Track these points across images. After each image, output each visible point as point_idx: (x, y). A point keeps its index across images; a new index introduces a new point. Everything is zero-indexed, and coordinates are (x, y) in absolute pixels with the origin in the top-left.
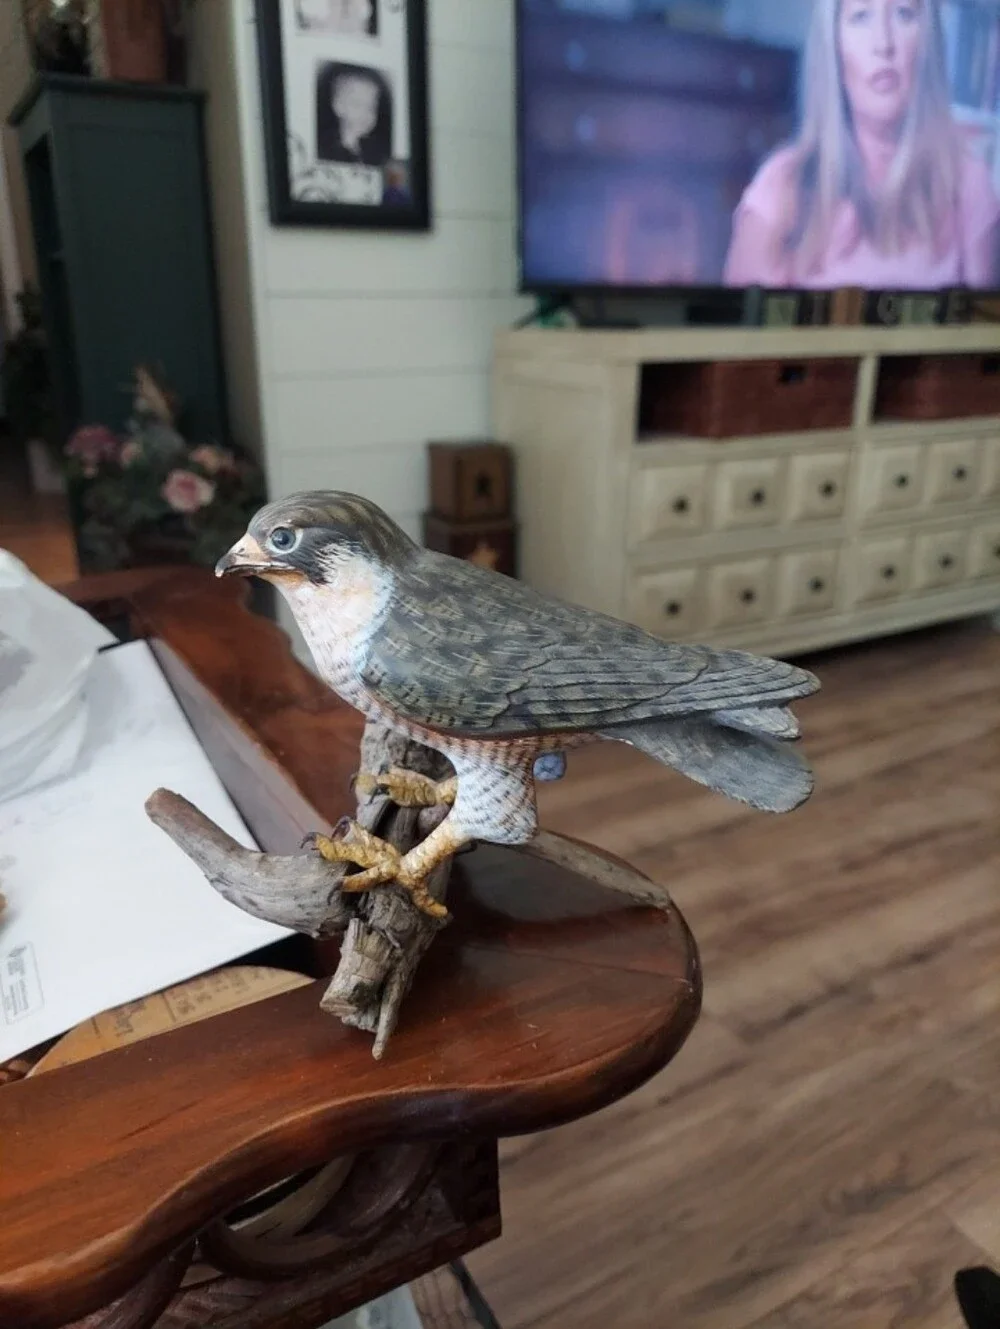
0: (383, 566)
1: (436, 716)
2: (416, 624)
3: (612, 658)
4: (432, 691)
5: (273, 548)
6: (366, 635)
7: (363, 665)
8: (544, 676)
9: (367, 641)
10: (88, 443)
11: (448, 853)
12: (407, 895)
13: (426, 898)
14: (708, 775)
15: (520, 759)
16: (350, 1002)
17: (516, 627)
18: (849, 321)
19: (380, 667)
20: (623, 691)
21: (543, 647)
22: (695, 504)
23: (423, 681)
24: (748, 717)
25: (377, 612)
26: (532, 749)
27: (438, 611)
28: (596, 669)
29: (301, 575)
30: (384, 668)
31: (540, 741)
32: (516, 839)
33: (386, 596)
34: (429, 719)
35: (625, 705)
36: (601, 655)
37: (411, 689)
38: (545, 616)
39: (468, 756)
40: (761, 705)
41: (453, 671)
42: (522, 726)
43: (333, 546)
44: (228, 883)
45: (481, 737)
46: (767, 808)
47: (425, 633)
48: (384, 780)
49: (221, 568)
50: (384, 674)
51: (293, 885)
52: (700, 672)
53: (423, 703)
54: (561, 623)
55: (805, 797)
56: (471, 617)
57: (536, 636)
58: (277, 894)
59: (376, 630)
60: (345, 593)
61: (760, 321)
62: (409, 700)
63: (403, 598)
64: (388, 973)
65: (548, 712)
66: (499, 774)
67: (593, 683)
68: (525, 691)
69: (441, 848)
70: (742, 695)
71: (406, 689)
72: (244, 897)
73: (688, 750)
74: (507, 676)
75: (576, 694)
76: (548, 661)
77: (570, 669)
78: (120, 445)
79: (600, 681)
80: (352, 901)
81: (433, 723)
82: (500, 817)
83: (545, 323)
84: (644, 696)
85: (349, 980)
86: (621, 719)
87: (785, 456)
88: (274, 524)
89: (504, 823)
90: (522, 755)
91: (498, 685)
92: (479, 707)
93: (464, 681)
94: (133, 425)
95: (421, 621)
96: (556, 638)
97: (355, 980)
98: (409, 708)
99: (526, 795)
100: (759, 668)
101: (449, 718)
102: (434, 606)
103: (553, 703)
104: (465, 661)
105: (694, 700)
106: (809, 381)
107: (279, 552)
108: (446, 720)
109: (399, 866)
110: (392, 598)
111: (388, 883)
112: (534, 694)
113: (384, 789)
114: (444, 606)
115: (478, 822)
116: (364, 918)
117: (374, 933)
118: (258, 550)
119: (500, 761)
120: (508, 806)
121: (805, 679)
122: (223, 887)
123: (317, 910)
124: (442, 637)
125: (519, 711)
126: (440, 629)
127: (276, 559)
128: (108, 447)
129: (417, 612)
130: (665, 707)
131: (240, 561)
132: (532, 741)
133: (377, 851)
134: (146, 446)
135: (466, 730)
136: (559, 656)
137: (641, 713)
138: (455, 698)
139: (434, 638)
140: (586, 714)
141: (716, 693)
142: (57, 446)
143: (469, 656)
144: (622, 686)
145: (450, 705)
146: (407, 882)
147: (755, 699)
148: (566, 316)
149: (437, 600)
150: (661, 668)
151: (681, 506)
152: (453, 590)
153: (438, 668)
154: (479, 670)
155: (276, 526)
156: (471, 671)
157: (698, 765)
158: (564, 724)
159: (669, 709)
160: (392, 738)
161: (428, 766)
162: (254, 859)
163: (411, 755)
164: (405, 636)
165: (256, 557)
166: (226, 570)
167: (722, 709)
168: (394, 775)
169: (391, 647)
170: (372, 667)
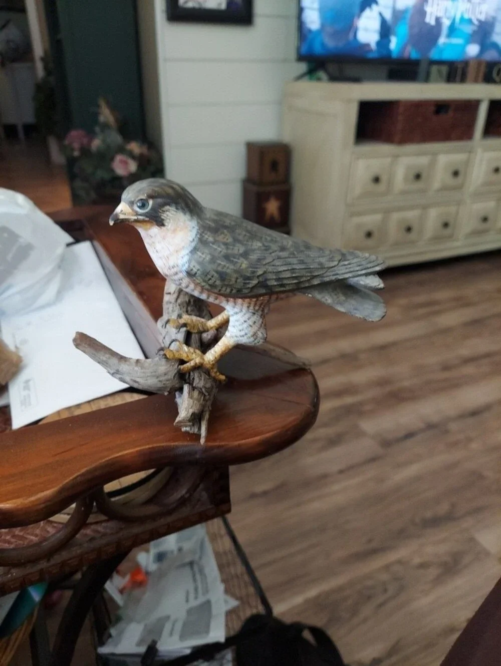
0: (191, 216)
1: (224, 289)
2: (211, 245)
3: (302, 257)
4: (223, 276)
5: (138, 210)
6: (186, 251)
7: (187, 265)
8: (273, 267)
9: (188, 254)
10: (75, 138)
11: (227, 351)
12: (208, 372)
13: (216, 372)
14: (344, 307)
15: (260, 307)
16: (189, 421)
17: (257, 244)
18: (476, 81)
19: (196, 267)
20: (307, 272)
21: (271, 253)
22: (384, 178)
23: (217, 272)
24: (362, 280)
25: (191, 239)
26: (266, 301)
27: (220, 238)
28: (295, 262)
29: (152, 223)
30: (198, 267)
31: (270, 298)
32: (258, 343)
33: (194, 232)
34: (220, 291)
35: (309, 278)
36: (297, 256)
37: (212, 277)
38: (269, 238)
39: (237, 306)
40: (367, 275)
41: (232, 267)
42: (263, 291)
43: (167, 207)
44: (122, 374)
45: (244, 297)
46: (370, 320)
47: (216, 249)
48: (182, 321)
49: (112, 220)
50: (198, 270)
51: (155, 372)
52: (339, 261)
53: (218, 283)
54: (276, 242)
55: (384, 314)
56: (236, 240)
57: (267, 248)
58: (148, 376)
59: (192, 249)
60: (174, 231)
61: (427, 79)
62: (211, 282)
63: (203, 232)
64: (203, 406)
65: (275, 283)
66: (251, 314)
67: (295, 269)
68: (265, 275)
69: (223, 349)
70: (357, 271)
71: (209, 277)
72: (131, 379)
73: (335, 297)
74: (256, 268)
75: (288, 275)
76: (274, 260)
77: (284, 263)
78: (91, 140)
79: (298, 268)
80: (183, 377)
81: (222, 292)
82: (251, 333)
83: (311, 79)
84: (316, 274)
85: (188, 411)
86: (307, 285)
87: (435, 154)
88: (138, 197)
89: (253, 336)
90: (261, 304)
91: (253, 272)
92: (245, 283)
93: (236, 271)
94: (97, 129)
95: (213, 243)
96: (276, 249)
97: (191, 411)
98: (210, 285)
99: (262, 323)
100: (363, 258)
101: (230, 289)
102: (218, 236)
103: (277, 280)
104: (237, 262)
105: (337, 274)
106: (451, 113)
107: (140, 211)
108: (228, 290)
109: (203, 359)
110: (198, 232)
111: (198, 368)
112: (270, 276)
113: (185, 325)
114: (223, 235)
115: (241, 336)
116: (190, 384)
117: (196, 390)
118: (130, 211)
119: (252, 308)
120: (255, 328)
121: (382, 262)
122: (119, 376)
123: (168, 382)
124: (225, 251)
125: (263, 284)
126: (223, 247)
127: (140, 215)
128: (85, 141)
129: (211, 239)
130: (325, 278)
131: (122, 217)
132: (267, 297)
133: (192, 353)
134: (104, 141)
135: (236, 294)
136: (279, 258)
137: (316, 282)
138: (233, 280)
139: (221, 252)
140: (292, 284)
141: (347, 270)
142: (60, 138)
143: (238, 259)
144: (307, 270)
145: (231, 283)
146: (208, 366)
147: (363, 272)
148: (322, 74)
149: (219, 232)
150: (323, 260)
151: (377, 180)
152: (226, 227)
153: (225, 266)
154: (244, 266)
155: (139, 198)
156: (241, 266)
157: (341, 304)
158: (282, 289)
159: (327, 279)
160: (179, 301)
161: (198, 314)
162: (133, 362)
163: (189, 309)
164: (206, 251)
165: (129, 214)
166: (115, 222)
167: (350, 277)
168: (186, 318)
169: (200, 257)
170: (192, 267)
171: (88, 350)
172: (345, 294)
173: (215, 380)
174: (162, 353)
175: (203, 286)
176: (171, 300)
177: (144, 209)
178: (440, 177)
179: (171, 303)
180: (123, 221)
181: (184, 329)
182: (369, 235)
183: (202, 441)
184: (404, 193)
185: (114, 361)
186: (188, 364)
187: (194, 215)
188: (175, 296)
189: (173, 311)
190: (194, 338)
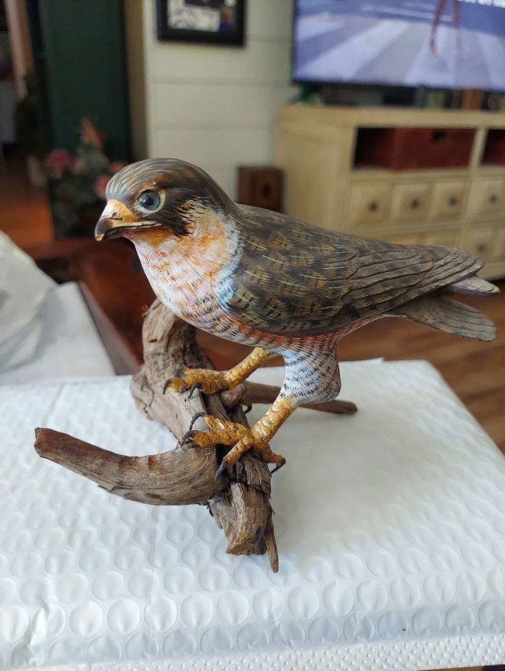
1: (291, 325)
2: (264, 257)
3: (388, 260)
4: (291, 305)
5: (142, 209)
6: (228, 271)
7: (230, 295)
8: (359, 280)
9: (230, 277)
14: (449, 327)
19: (246, 297)
20: (402, 282)
21: (350, 259)
23: (283, 299)
25: (232, 251)
27: (275, 244)
28: (385, 269)
29: (167, 230)
33: (235, 238)
35: (405, 291)
37: (275, 307)
39: (304, 349)
40: (470, 276)
41: (303, 288)
42: (347, 319)
43: (190, 202)
44: (127, 487)
45: (317, 334)
47: (273, 263)
49: (100, 232)
50: (251, 300)
51: (184, 474)
52: (433, 261)
53: (284, 316)
56: (298, 245)
57: (342, 253)
58: (174, 484)
59: (236, 266)
60: (204, 240)
62: (271, 316)
63: (248, 238)
67: (386, 279)
68: (351, 293)
70: (459, 272)
71: (269, 308)
72: (147, 494)
74: (338, 285)
75: (380, 290)
76: (357, 269)
77: (371, 272)
79: (390, 277)
81: (287, 330)
84: (413, 283)
86: (402, 301)
88: (141, 188)
91: (335, 292)
92: (324, 311)
93: (310, 294)
95: (267, 254)
97: (254, 527)
98: (271, 322)
101: (301, 323)
102: (271, 242)
103: (368, 298)
104: (309, 279)
107: (146, 212)
108: (298, 325)
109: (253, 437)
110: (240, 239)
111: (248, 451)
112: (359, 295)
114: (277, 240)
116: (241, 481)
117: (250, 489)
118: (128, 212)
122: (124, 491)
123: (207, 486)
125: (348, 309)
126: (283, 258)
127: (146, 219)
129: (262, 248)
130: (425, 288)
131: (115, 224)
133: (235, 431)
135: (308, 330)
136: (363, 265)
137: (413, 295)
138: (308, 308)
139: (282, 265)
141: (447, 274)
143: (311, 274)
144: (401, 279)
145: (303, 313)
147: (465, 273)
149: (271, 237)
150: (415, 262)
153: (293, 288)
154: (321, 284)
155: (144, 190)
156: (316, 284)
157: (444, 322)
159: (426, 289)
160: (171, 350)
162: (144, 463)
163: (186, 358)
164: (260, 267)
165: (128, 219)
166: (106, 233)
167: (453, 283)
169: (252, 278)
170: (240, 296)
175: (256, 325)
176: (158, 351)
177: (152, 209)
179: (159, 354)
181: (195, 392)
185: (111, 468)
188: (164, 343)
189: (165, 366)
190: (214, 401)
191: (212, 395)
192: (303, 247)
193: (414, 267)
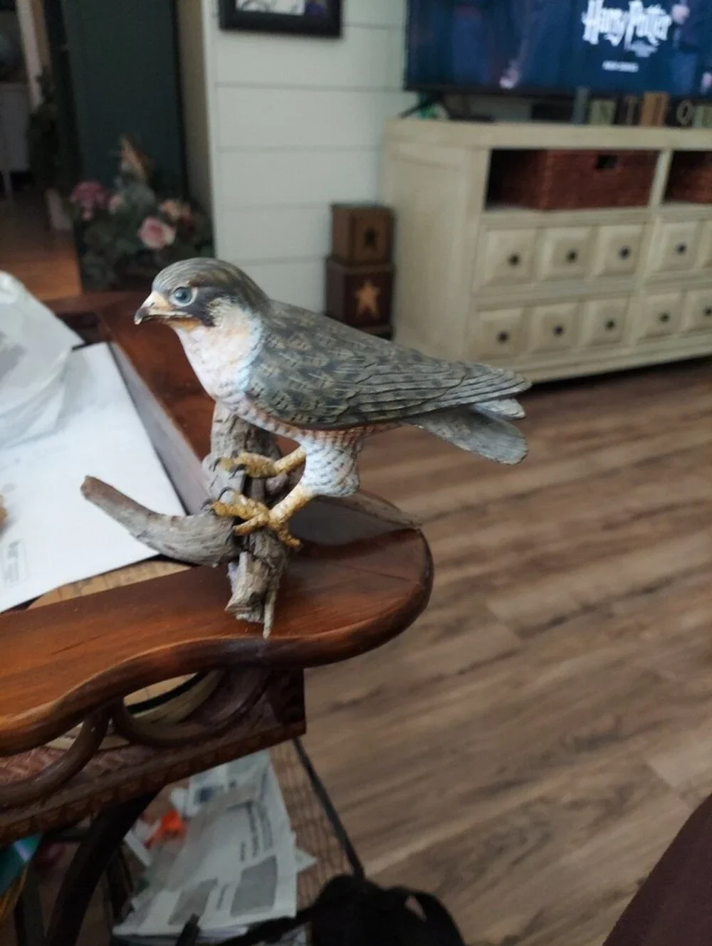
0: (253, 313)
1: (299, 417)
2: (281, 354)
3: (409, 372)
4: (297, 399)
5: (176, 302)
6: (246, 362)
7: (246, 383)
8: (369, 387)
9: (247, 367)
10: (86, 194)
11: (302, 505)
12: (274, 535)
13: (286, 535)
14: (469, 444)
15: (350, 443)
16: (248, 605)
17: (346, 354)
18: (654, 123)
19: (259, 386)
20: (418, 394)
21: (366, 367)
22: (525, 258)
23: (290, 393)
24: (494, 406)
25: (252, 345)
26: (358, 435)
27: (294, 344)
28: (401, 380)
29: (197, 321)
30: (262, 385)
31: (365, 429)
32: (347, 493)
33: (257, 335)
34: (293, 419)
35: (420, 403)
36: (403, 371)
37: (283, 399)
38: (363, 346)
39: (316, 442)
40: (501, 398)
41: (310, 386)
42: (354, 420)
43: (219, 300)
45: (327, 429)
46: (505, 462)
47: (288, 360)
48: (238, 461)
49: (140, 317)
50: (262, 390)
51: (200, 534)
52: (463, 379)
53: (290, 408)
54: (374, 350)
55: (525, 454)
56: (317, 348)
57: (361, 360)
58: (188, 541)
59: (253, 359)
60: (229, 333)
61: (586, 120)
62: (280, 407)
63: (270, 336)
64: (268, 583)
65: (372, 410)
66: (337, 453)
67: (399, 389)
68: (357, 397)
69: (298, 502)
70: (487, 393)
71: (278, 399)
72: (165, 545)
73: (456, 430)
74: (345, 388)
75: (390, 398)
76: (370, 376)
77: (385, 381)
78: (108, 197)
79: (405, 388)
80: (239, 542)
81: (297, 421)
82: (337, 480)
83: (424, 116)
84: (430, 396)
85: (247, 591)
87: (596, 225)
88: (176, 285)
89: (339, 484)
90: (352, 439)
91: (341, 394)
92: (328, 409)
93: (317, 392)
94: (118, 181)
95: (285, 351)
96: (373, 361)
97: (250, 591)
98: (280, 412)
99: (353, 465)
100: (495, 374)
101: (308, 417)
102: (291, 342)
103: (376, 404)
104: (318, 379)
105: (460, 398)
106: (618, 168)
107: (180, 304)
108: (305, 419)
109: (269, 517)
110: (262, 336)
111: (262, 528)
112: (365, 399)
113: (242, 467)
114: (297, 342)
115: (323, 484)
116: (250, 551)
117: (257, 561)
118: (165, 304)
119: (338, 444)
120: (343, 472)
121: (522, 380)
123: (217, 549)
124: (300, 363)
125: (354, 411)
126: (298, 357)
127: (179, 310)
128: (100, 198)
129: (281, 346)
130: (443, 403)
131: (153, 312)
132: (359, 429)
133: (253, 508)
134: (128, 198)
135: (317, 424)
136: (377, 373)
137: (429, 408)
138: (313, 404)
139: (295, 364)
140: (395, 410)
141: (474, 392)
142: (65, 192)
143: (320, 375)
144: (418, 391)
145: (309, 408)
146: (275, 526)
147: (496, 394)
148: (439, 110)
149: (292, 337)
150: (440, 377)
151: (514, 260)
152: (302, 329)
153: (300, 385)
154: (328, 384)
155: (178, 287)
156: (323, 384)
157: (462, 438)
158: (382, 417)
159: (445, 404)
160: (235, 432)
161: (261, 450)
162: (167, 519)
163: (249, 443)
164: (274, 363)
165: (163, 308)
166: (143, 318)
167: (478, 402)
168: (244, 457)
169: (265, 371)
170: (253, 385)
171: (103, 501)
172: (470, 426)
173: (285, 546)
174: (209, 507)
175: (269, 413)
176: (222, 431)
177: (184, 302)
178: (602, 258)
179: (222, 435)
180: (155, 318)
181: (241, 473)
182: (503, 337)
183: (266, 633)
184: (553, 279)
185: (140, 518)
186: (246, 523)
187: (257, 311)
188: (229, 424)
189: (226, 446)
190: (256, 485)
191: (257, 479)
192: (321, 349)
193: (435, 382)
